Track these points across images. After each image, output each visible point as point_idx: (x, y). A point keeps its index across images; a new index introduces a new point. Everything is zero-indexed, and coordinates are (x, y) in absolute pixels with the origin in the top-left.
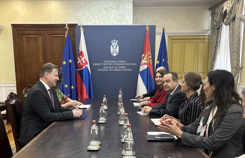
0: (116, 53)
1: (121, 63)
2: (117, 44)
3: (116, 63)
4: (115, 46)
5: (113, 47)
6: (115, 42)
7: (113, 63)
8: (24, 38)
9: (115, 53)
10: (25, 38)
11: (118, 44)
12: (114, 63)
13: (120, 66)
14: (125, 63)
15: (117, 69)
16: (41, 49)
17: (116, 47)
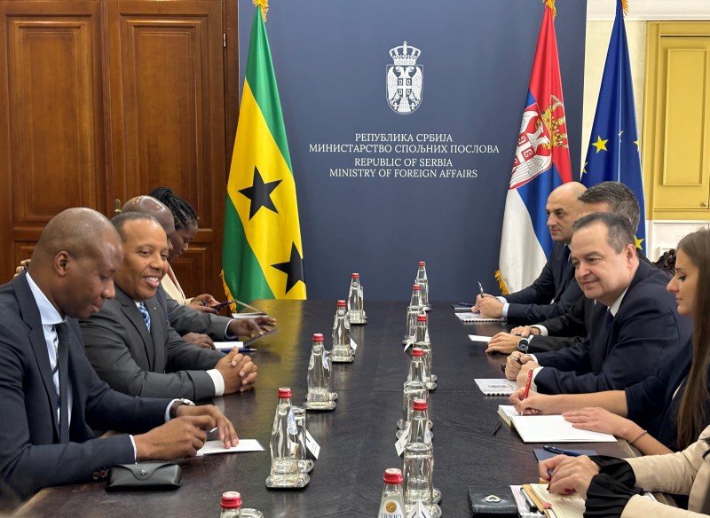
0: (410, 102)
1: (434, 143)
2: (413, 61)
3: (410, 143)
4: (408, 70)
5: (398, 74)
6: (405, 52)
7: (397, 142)
8: (17, 29)
9: (404, 101)
10: (21, 30)
11: (418, 62)
12: (401, 143)
13: (425, 156)
14: (449, 144)
15: (411, 168)
16: (87, 79)
17: (412, 74)
